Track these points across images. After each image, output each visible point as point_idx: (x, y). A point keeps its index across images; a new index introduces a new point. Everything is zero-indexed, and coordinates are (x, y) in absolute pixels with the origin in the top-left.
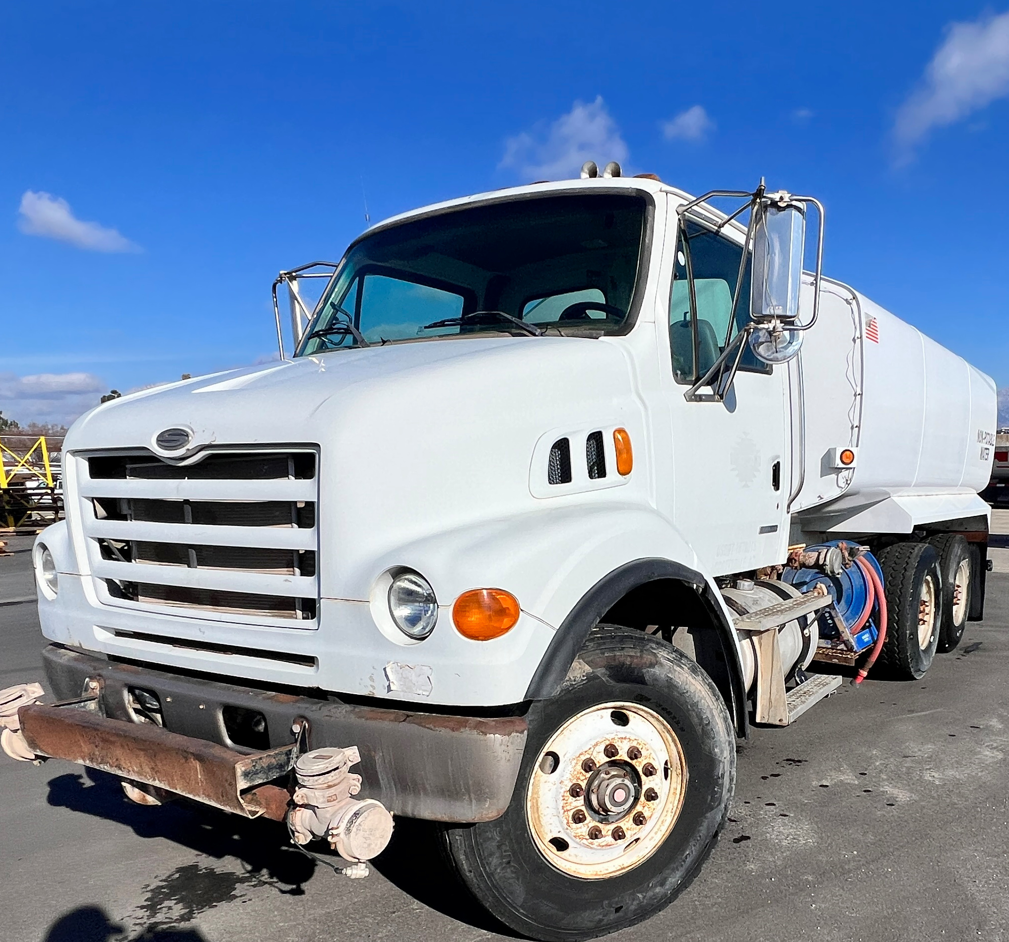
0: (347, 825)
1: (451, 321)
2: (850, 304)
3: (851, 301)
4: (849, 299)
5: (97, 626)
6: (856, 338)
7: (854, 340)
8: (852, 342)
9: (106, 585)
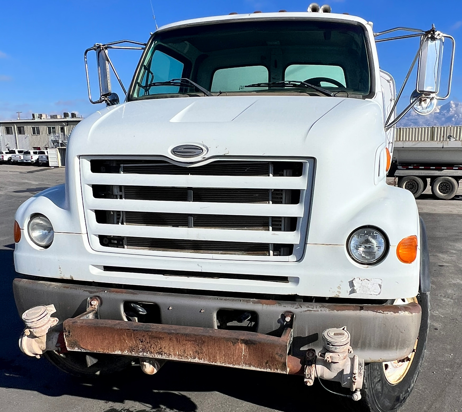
0: (358, 371)
1: (264, 84)
2: (389, 82)
3: (390, 81)
4: (389, 80)
5: (92, 265)
6: (392, 99)
7: (391, 100)
8: (390, 101)
9: (98, 239)
